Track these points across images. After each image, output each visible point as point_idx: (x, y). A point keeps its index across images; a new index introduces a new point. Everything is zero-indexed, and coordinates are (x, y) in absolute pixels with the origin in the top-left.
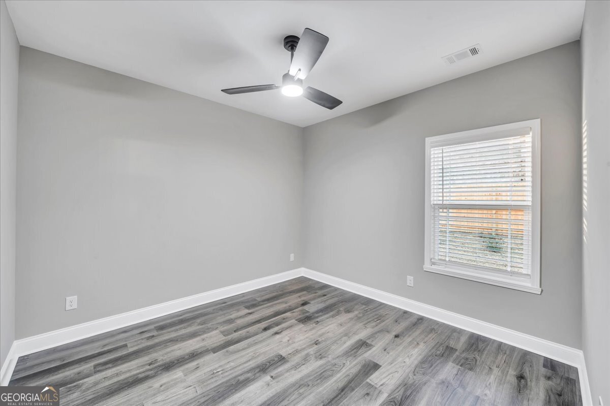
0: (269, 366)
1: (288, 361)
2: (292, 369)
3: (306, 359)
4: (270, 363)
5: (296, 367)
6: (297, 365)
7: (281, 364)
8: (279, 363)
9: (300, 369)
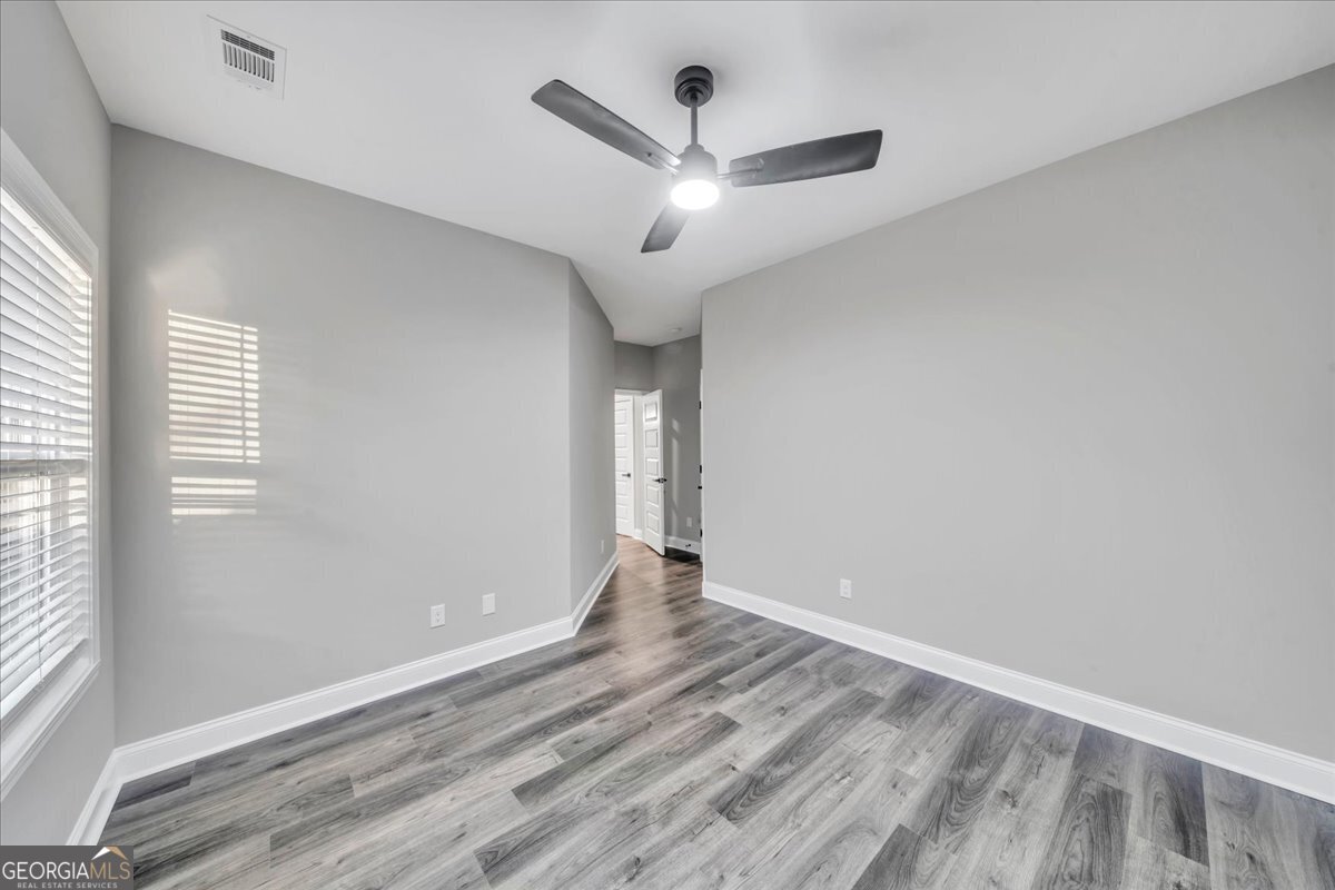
0: (747, 790)
1: (711, 803)
2: (699, 785)
3: (670, 808)
4: (749, 799)
5: (690, 790)
6: (688, 792)
7: (723, 795)
8: (728, 798)
9: (683, 783)
